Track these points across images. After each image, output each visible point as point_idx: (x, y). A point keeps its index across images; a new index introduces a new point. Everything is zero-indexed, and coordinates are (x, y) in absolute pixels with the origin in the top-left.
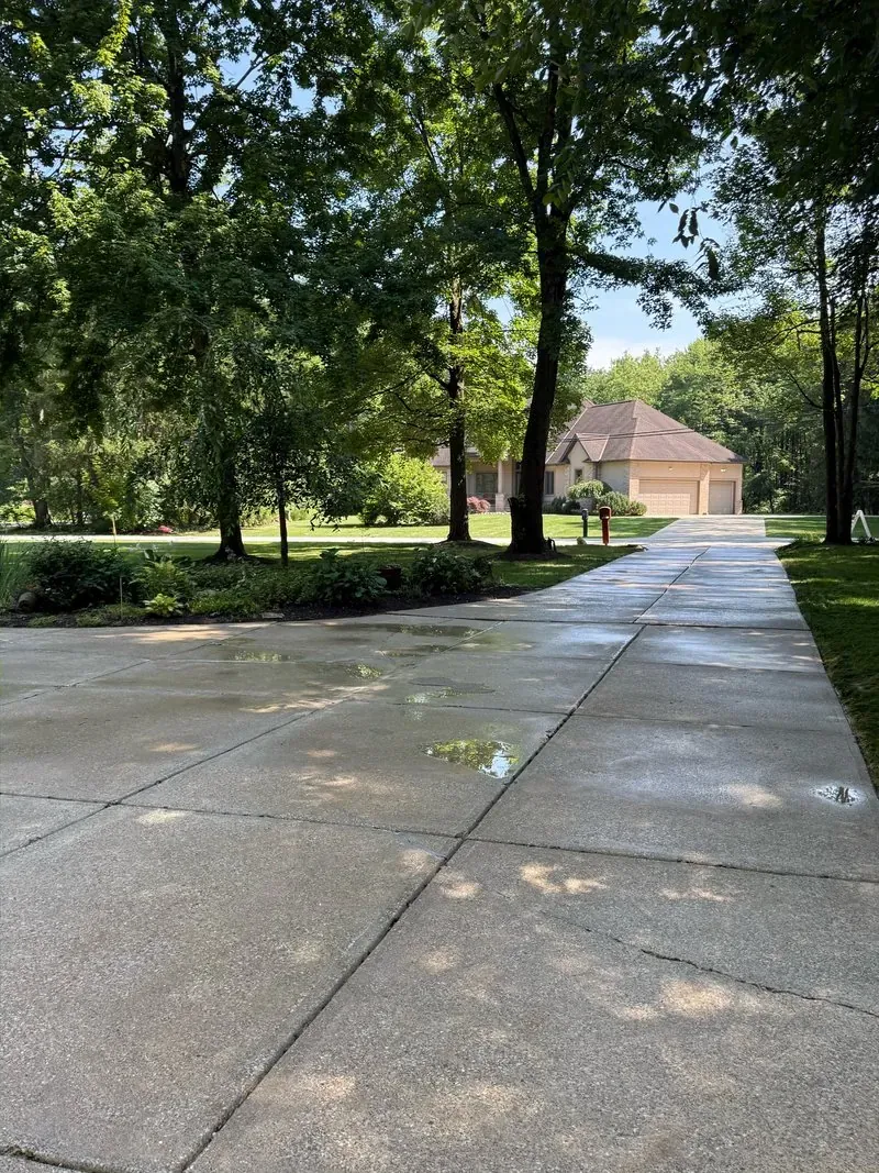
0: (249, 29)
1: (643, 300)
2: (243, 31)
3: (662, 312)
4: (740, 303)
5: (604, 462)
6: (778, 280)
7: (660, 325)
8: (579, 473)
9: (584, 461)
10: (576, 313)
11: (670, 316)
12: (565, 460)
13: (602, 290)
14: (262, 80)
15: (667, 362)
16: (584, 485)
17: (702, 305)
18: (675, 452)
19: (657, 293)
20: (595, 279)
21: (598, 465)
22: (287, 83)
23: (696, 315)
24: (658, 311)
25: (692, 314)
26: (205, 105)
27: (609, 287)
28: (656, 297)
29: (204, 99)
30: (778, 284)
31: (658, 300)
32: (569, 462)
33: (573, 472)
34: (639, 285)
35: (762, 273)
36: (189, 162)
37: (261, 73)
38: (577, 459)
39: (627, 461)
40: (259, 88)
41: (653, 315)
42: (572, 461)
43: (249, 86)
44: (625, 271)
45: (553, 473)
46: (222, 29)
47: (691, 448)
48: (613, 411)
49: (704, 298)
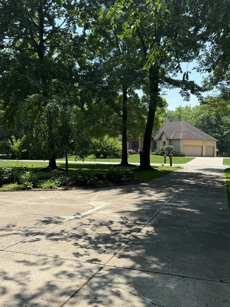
0: (64, 10)
1: (181, 92)
2: (62, 11)
3: (187, 96)
4: (214, 93)
5: (172, 139)
6: (225, 86)
7: (186, 100)
8: (164, 143)
9: (166, 139)
10: (161, 96)
11: (189, 97)
12: (160, 139)
13: (169, 89)
14: (67, 25)
15: (193, 109)
16: (166, 147)
17: (200, 94)
18: (195, 137)
19: (186, 90)
20: (167, 86)
21: (170, 140)
22: (75, 26)
23: (198, 97)
24: (186, 96)
25: (196, 97)
26: (50, 32)
27: (171, 88)
28: (185, 92)
29: (50, 30)
30: (225, 87)
31: (186, 93)
32: (161, 139)
33: (162, 143)
34: (180, 88)
35: (220, 84)
36: (44, 48)
37: (67, 23)
38: (164, 139)
39: (179, 140)
40: (66, 28)
41: (184, 97)
42: (162, 139)
43: (63, 27)
44: (176, 84)
45: (156, 142)
46: (56, 10)
47: (200, 136)
48: (176, 124)
49: (200, 92)
